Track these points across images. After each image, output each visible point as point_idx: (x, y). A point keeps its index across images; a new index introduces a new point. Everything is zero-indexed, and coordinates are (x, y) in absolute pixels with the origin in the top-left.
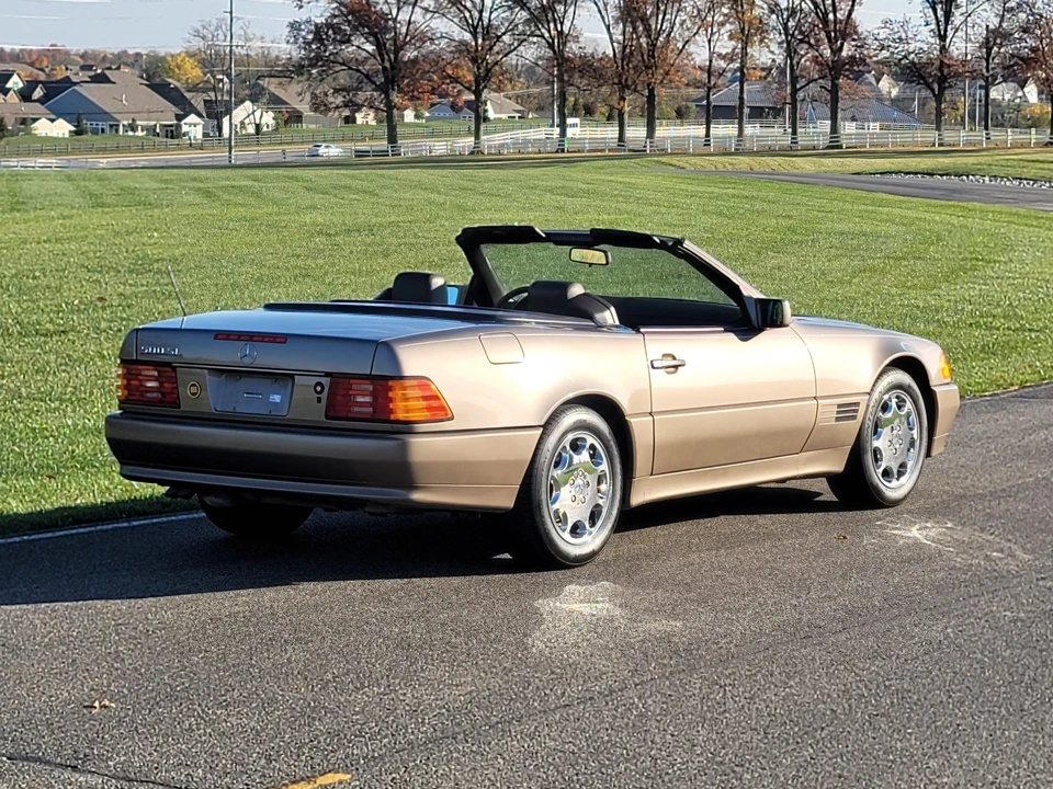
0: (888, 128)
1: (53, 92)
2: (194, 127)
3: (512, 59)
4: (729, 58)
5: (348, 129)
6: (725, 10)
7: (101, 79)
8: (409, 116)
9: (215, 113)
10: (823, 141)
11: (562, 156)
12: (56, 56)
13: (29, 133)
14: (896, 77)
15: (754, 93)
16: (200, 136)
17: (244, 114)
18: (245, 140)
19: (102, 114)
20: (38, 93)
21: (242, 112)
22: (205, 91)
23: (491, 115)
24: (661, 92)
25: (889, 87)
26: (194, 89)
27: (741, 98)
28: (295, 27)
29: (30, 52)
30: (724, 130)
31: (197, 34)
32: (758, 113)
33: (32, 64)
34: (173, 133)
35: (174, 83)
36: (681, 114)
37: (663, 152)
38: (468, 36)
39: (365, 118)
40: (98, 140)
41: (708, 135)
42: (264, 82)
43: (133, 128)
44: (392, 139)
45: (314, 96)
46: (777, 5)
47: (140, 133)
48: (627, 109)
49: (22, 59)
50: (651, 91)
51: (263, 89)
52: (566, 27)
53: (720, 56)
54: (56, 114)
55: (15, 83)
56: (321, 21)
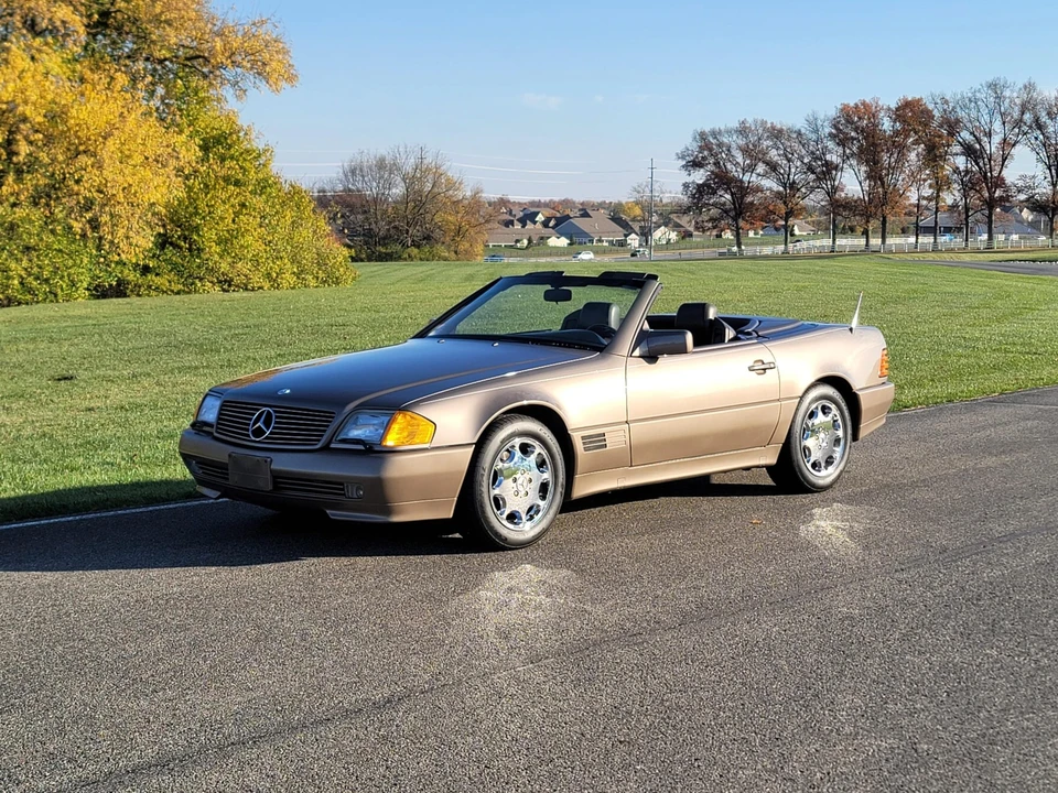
0: (1025, 238)
1: (561, 221)
3: (807, 202)
4: (929, 199)
5: (717, 241)
6: (927, 172)
7: (585, 215)
8: (751, 234)
9: (645, 234)
10: (982, 246)
11: (833, 253)
12: (566, 203)
13: (545, 244)
14: (1032, 209)
15: (944, 219)
16: (637, 246)
17: (661, 235)
18: (659, 247)
19: (584, 234)
20: (552, 223)
21: (657, 234)
22: (639, 221)
23: (797, 232)
24: (890, 218)
25: (1027, 215)
26: (634, 220)
27: (936, 222)
28: (686, 186)
29: (554, 202)
30: (926, 240)
31: (635, 190)
32: (948, 230)
33: (553, 209)
34: (622, 244)
35: (624, 217)
36: (904, 231)
37: (891, 252)
38: (781, 189)
39: (728, 235)
40: (581, 248)
41: (935, 242)
42: (671, 216)
43: (600, 241)
44: (739, 245)
45: (697, 223)
46: (958, 168)
47: (605, 244)
48: (871, 228)
49: (546, 205)
50: (884, 218)
51: (670, 219)
52: (836, 183)
53: (924, 198)
54: (561, 234)
55: (540, 218)
56: (701, 182)
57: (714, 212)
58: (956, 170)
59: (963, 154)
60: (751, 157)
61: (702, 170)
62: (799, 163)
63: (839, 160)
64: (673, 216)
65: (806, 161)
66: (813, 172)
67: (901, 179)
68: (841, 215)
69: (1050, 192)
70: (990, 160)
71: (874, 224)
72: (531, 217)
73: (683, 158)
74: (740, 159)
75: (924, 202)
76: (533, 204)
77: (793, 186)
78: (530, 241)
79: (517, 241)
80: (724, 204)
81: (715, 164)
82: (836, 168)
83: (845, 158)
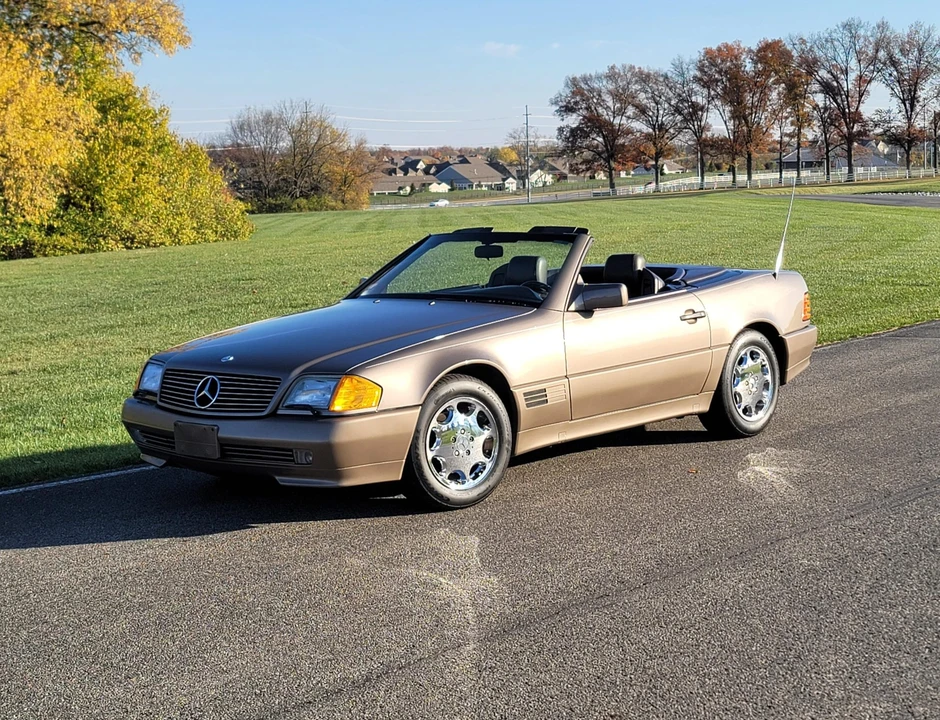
0: (882, 170)
1: (441, 168)
2: (512, 184)
3: (676, 142)
4: (791, 136)
5: (591, 182)
6: (789, 110)
7: (464, 161)
8: (623, 174)
9: (522, 177)
10: (843, 179)
11: (702, 191)
12: (445, 151)
13: (427, 191)
14: (888, 142)
15: (806, 154)
16: (515, 189)
17: (538, 177)
18: (536, 190)
19: (464, 180)
20: (433, 170)
21: (534, 177)
22: (516, 165)
23: (666, 171)
24: (755, 155)
25: (882, 148)
26: (511, 164)
27: (798, 157)
28: (561, 130)
29: (433, 150)
30: (790, 175)
31: (511, 136)
32: (809, 165)
33: (433, 156)
34: (501, 188)
35: (501, 162)
36: (768, 167)
37: (757, 188)
38: (651, 130)
39: (601, 176)
40: (461, 193)
42: (546, 160)
43: (480, 186)
44: (612, 186)
45: (571, 166)
46: (817, 106)
47: (484, 188)
48: (737, 165)
49: (426, 153)
50: (749, 155)
51: (546, 163)
52: (703, 123)
53: (787, 135)
54: (441, 180)
55: (421, 165)
56: (574, 126)
57: (587, 154)
58: (816, 107)
59: (821, 91)
60: (620, 100)
61: (574, 116)
62: (666, 106)
63: (705, 101)
64: (549, 160)
65: (673, 102)
66: (680, 114)
67: (763, 117)
68: (709, 154)
69: (906, 126)
70: (847, 97)
71: (740, 161)
72: (413, 165)
73: (556, 103)
74: (610, 103)
75: (786, 139)
76: (413, 152)
77: (661, 127)
78: (412, 188)
79: (400, 188)
80: (597, 147)
81: (587, 109)
82: (702, 108)
83: (711, 98)
